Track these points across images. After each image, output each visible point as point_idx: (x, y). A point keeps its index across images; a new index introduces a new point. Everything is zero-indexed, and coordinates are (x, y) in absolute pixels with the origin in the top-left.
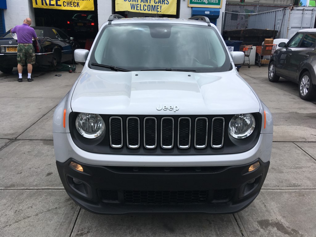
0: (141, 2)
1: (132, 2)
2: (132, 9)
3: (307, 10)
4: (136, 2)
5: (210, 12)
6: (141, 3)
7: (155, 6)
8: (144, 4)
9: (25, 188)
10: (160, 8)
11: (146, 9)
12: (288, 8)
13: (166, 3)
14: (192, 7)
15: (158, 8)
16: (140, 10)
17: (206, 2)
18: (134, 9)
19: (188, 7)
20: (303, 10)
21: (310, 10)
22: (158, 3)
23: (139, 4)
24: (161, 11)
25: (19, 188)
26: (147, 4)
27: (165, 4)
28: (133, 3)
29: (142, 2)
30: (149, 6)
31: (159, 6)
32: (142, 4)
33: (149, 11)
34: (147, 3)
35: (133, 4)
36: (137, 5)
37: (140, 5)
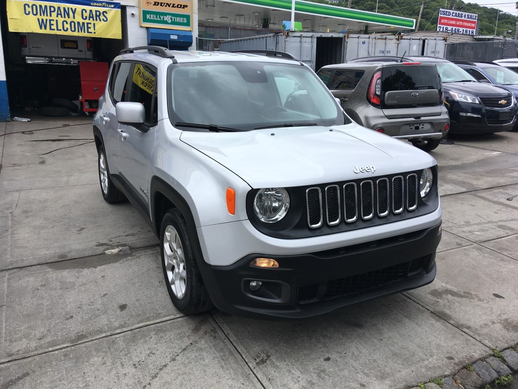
0: (57, 16)
1: (41, 15)
2: (41, 28)
3: (306, 37)
4: (47, 15)
5: (178, 35)
6: (57, 19)
7: (83, 23)
8: (63, 19)
9: (109, 334)
10: (92, 28)
11: (67, 29)
12: (282, 34)
13: (103, 20)
14: (147, 28)
15: (90, 28)
16: (58, 30)
17: (168, 21)
18: (45, 28)
19: (141, 27)
20: (300, 37)
21: (309, 37)
22: (88, 18)
23: (53, 20)
24: (95, 33)
25: (98, 337)
26: (69, 20)
27: (100, 20)
28: (42, 17)
29: (59, 16)
30: (73, 24)
31: (90, 24)
32: (60, 20)
33: (75, 31)
34: (69, 17)
35: (42, 20)
36: (50, 20)
37: (55, 21)
